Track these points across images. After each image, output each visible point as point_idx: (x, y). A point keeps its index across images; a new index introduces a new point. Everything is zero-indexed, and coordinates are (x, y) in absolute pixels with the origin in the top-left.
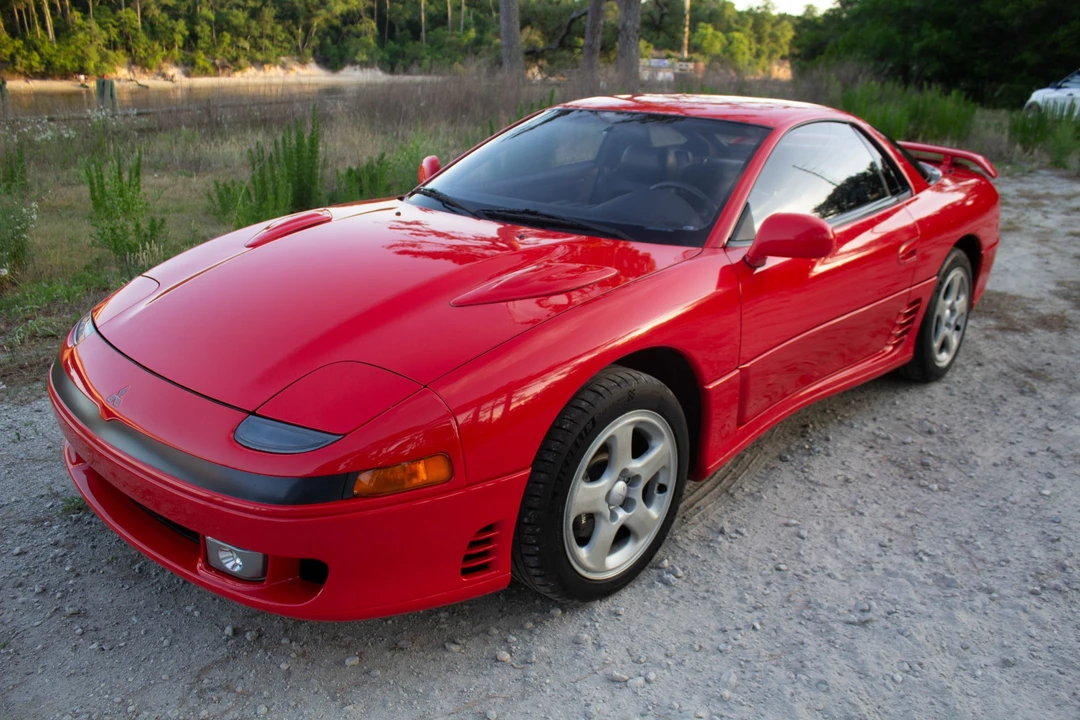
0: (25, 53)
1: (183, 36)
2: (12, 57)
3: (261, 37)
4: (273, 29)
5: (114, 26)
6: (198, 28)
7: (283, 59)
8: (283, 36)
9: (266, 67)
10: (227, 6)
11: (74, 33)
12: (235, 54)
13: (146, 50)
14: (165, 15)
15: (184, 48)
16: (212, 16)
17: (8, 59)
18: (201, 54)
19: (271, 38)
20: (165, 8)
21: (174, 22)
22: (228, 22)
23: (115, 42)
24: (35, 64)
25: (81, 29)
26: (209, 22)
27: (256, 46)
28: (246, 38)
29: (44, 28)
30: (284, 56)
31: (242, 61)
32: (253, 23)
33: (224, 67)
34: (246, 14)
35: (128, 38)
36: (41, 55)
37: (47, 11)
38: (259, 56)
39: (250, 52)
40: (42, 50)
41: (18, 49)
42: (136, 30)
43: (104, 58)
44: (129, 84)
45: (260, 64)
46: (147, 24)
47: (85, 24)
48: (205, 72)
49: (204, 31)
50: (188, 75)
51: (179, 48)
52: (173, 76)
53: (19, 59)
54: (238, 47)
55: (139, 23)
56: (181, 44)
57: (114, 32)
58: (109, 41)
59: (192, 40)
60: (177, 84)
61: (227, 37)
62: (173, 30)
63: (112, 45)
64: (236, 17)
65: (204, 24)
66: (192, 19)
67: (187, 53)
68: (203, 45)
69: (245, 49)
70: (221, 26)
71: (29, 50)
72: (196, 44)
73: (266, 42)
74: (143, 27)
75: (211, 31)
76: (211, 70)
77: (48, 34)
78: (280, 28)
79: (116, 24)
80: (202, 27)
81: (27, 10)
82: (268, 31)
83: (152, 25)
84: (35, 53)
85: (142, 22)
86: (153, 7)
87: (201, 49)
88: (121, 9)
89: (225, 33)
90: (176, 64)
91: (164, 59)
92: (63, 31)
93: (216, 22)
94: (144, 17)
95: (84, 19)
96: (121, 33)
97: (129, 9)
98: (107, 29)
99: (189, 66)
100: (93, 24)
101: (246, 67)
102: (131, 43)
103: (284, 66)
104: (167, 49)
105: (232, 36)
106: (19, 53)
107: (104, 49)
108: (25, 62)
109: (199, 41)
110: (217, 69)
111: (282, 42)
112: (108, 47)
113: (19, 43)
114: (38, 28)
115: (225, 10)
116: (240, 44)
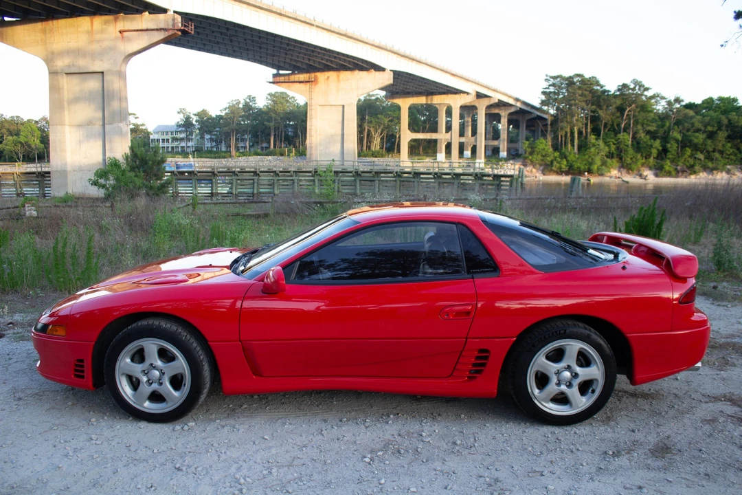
0: (559, 160)
1: (658, 150)
2: (552, 162)
3: (714, 151)
4: (723, 146)
5: (614, 144)
6: (669, 145)
7: (728, 167)
8: (731, 151)
9: (714, 172)
10: (692, 131)
11: (589, 148)
12: (692, 163)
13: (631, 159)
14: (648, 137)
15: (657, 158)
16: (679, 137)
17: (549, 163)
18: (668, 162)
19: (721, 152)
20: (648, 132)
21: (652, 141)
22: (690, 141)
23: (613, 153)
24: (563, 166)
25: (594, 145)
26: (677, 141)
27: (709, 158)
28: (702, 152)
29: (573, 145)
30: (730, 165)
31: (697, 168)
32: (709, 142)
33: (683, 171)
34: (704, 136)
35: (621, 151)
36: (568, 161)
37: (576, 135)
38: (710, 164)
39: (704, 161)
40: (569, 158)
41: (556, 157)
42: (627, 146)
43: (604, 163)
44: (617, 180)
45: (711, 170)
46: (635, 143)
47: (597, 143)
48: (669, 174)
49: (673, 147)
50: (657, 175)
51: (654, 158)
52: (646, 176)
53: (555, 163)
54: (695, 158)
55: (630, 142)
56: (655, 156)
57: (613, 148)
58: (610, 153)
59: (664, 152)
60: (648, 181)
61: (688, 151)
62: (651, 146)
63: (610, 155)
64: (697, 138)
65: (673, 142)
66: (665, 139)
67: (659, 161)
68: (670, 156)
69: (700, 160)
70: (685, 143)
71: (561, 158)
72: (666, 155)
73: (717, 155)
74: (632, 145)
75: (678, 147)
76: (673, 173)
77: (574, 149)
78: (729, 145)
79: (615, 142)
80: (671, 144)
81: (566, 136)
82: (720, 148)
83: (638, 143)
84: (565, 160)
85: (632, 141)
86: (641, 131)
87: (669, 159)
88: (620, 133)
89: (687, 149)
90: (650, 169)
91: (643, 165)
92: (583, 147)
93: (682, 141)
94: (634, 138)
95: (596, 139)
96: (618, 148)
97: (625, 133)
98: (609, 146)
99: (659, 170)
100: (601, 142)
101: (699, 172)
102: (622, 154)
103: (728, 172)
104: (646, 158)
105: (692, 151)
106: (555, 160)
107: (605, 158)
108: (558, 165)
109: (668, 154)
110: (678, 173)
111: (729, 155)
112: (607, 157)
113: (557, 154)
114: (569, 145)
115: (690, 133)
116: (697, 156)
